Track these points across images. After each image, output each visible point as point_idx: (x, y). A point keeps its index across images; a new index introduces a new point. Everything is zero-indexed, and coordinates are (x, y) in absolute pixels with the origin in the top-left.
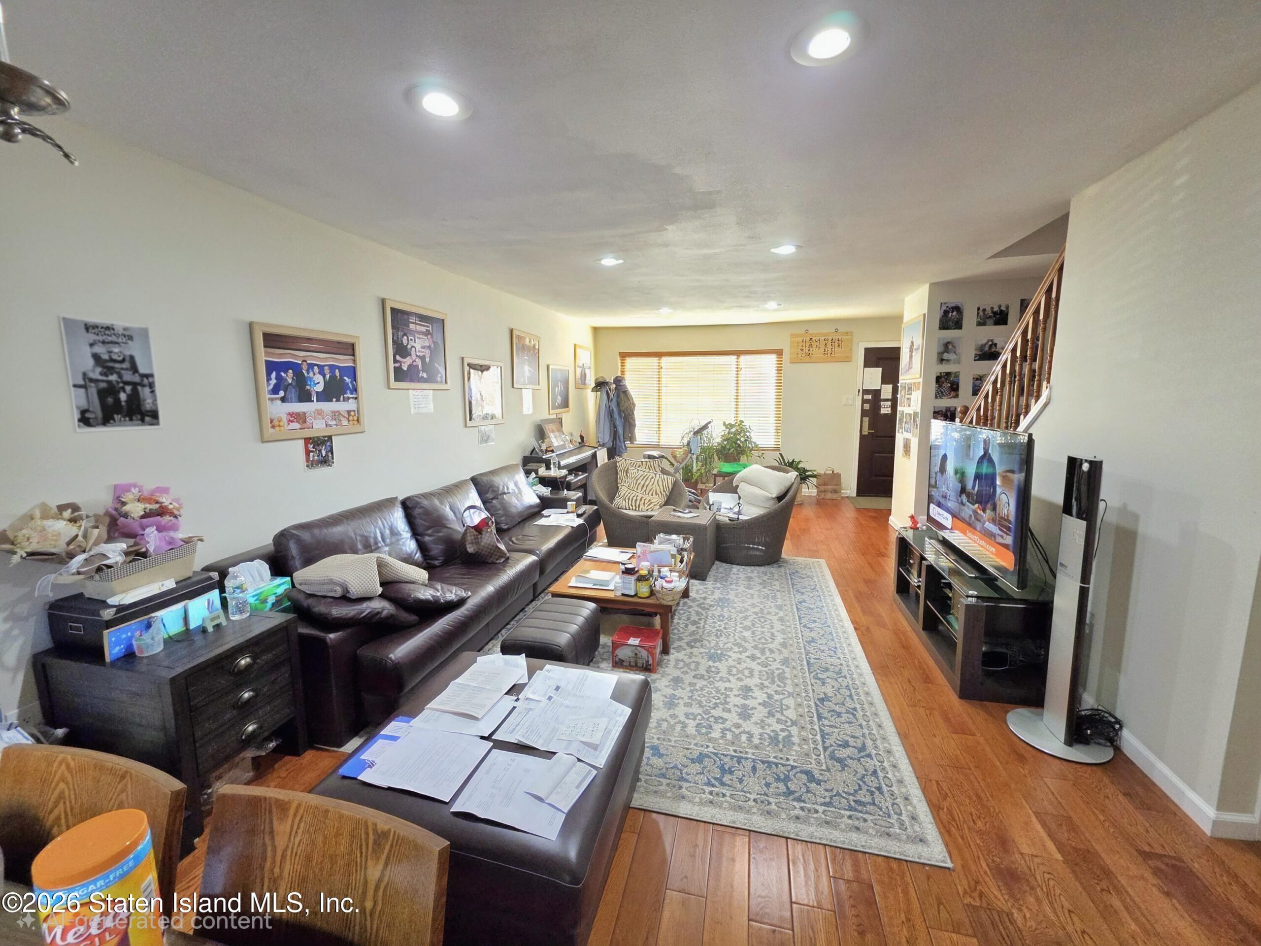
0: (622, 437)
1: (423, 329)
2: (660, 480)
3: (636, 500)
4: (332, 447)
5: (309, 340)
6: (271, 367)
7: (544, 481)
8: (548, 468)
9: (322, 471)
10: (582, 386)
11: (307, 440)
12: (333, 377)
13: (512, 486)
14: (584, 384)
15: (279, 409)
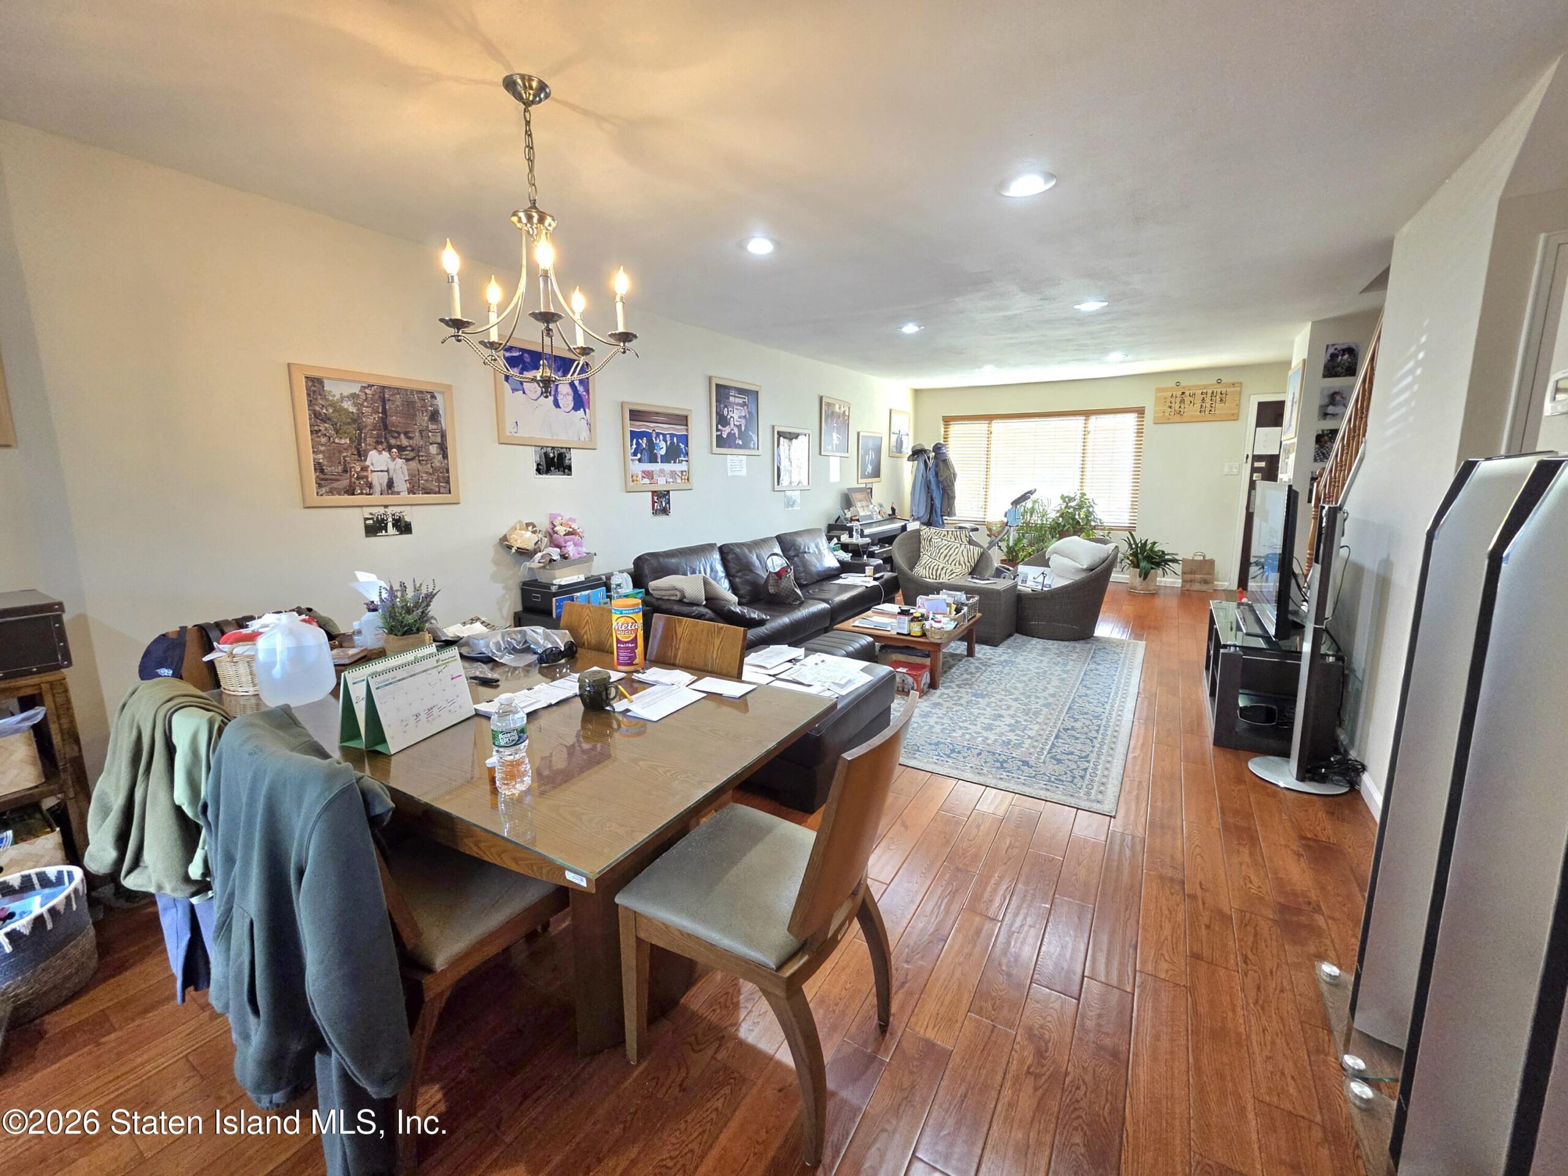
0: (939, 511)
1: (741, 401)
2: (965, 551)
3: (937, 569)
4: (669, 500)
5: (657, 414)
6: (634, 435)
7: (845, 547)
8: (851, 536)
9: (663, 518)
10: (898, 455)
11: (654, 492)
12: (672, 443)
13: (813, 549)
14: (900, 452)
15: (638, 468)
